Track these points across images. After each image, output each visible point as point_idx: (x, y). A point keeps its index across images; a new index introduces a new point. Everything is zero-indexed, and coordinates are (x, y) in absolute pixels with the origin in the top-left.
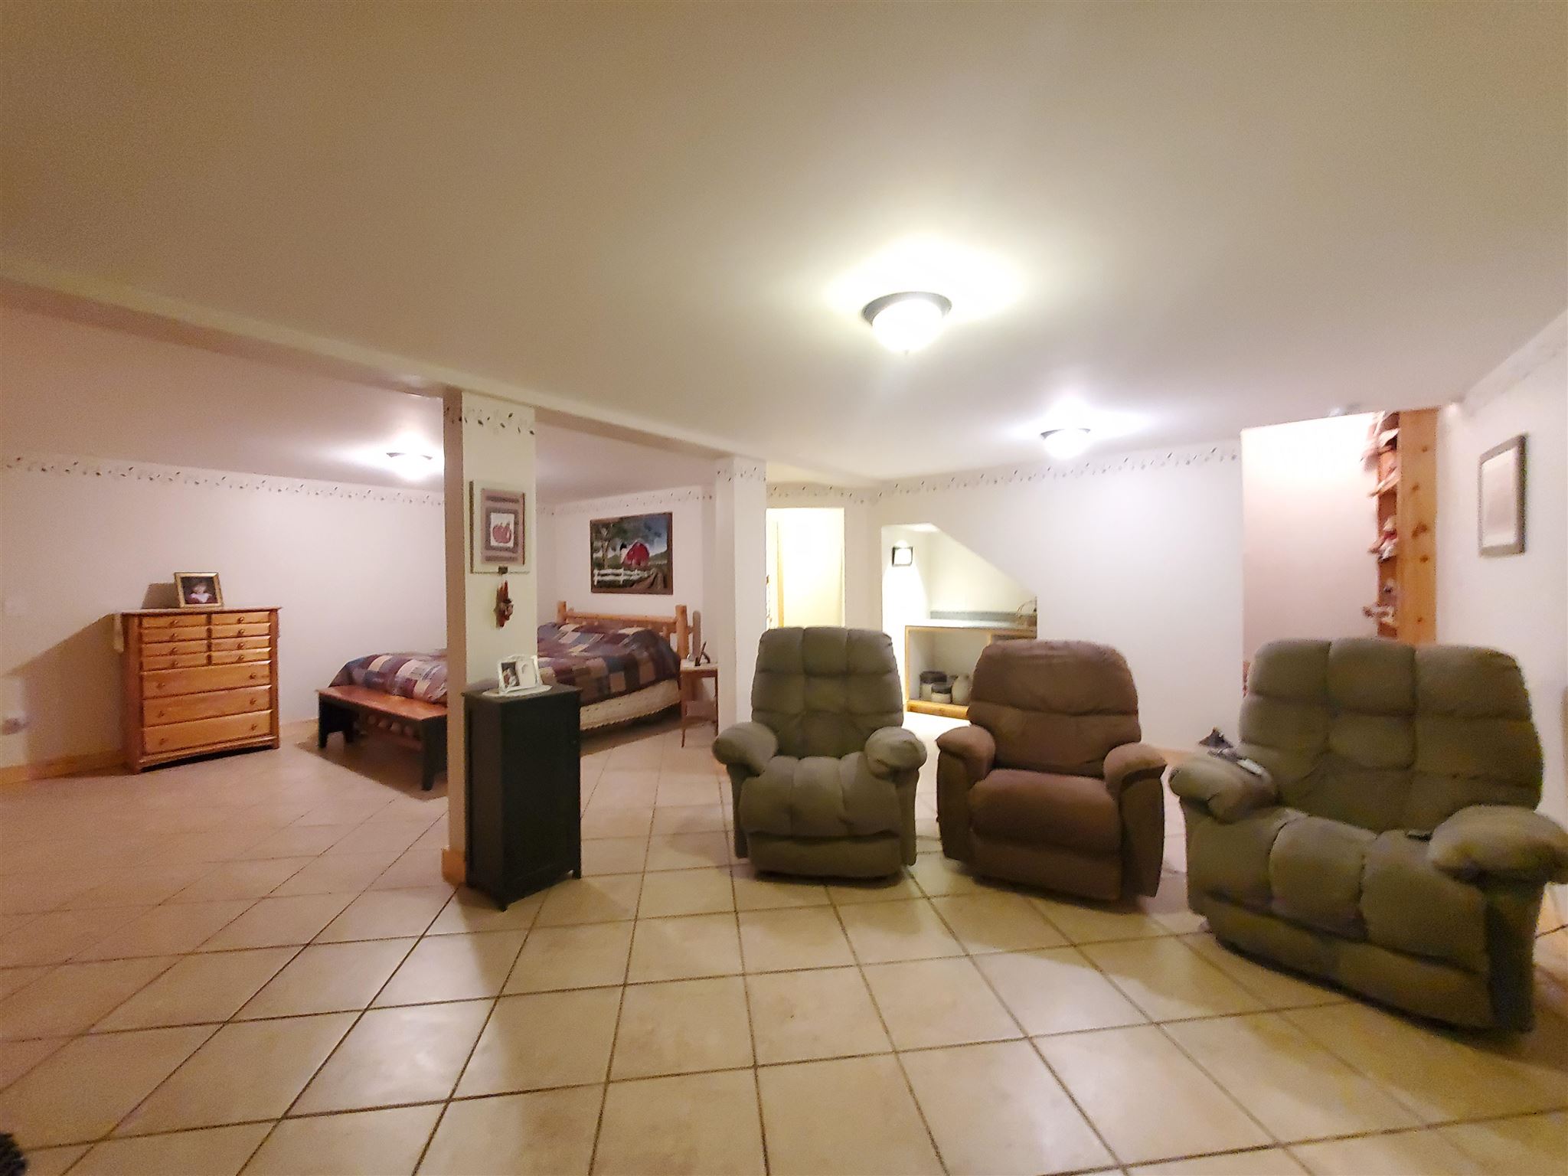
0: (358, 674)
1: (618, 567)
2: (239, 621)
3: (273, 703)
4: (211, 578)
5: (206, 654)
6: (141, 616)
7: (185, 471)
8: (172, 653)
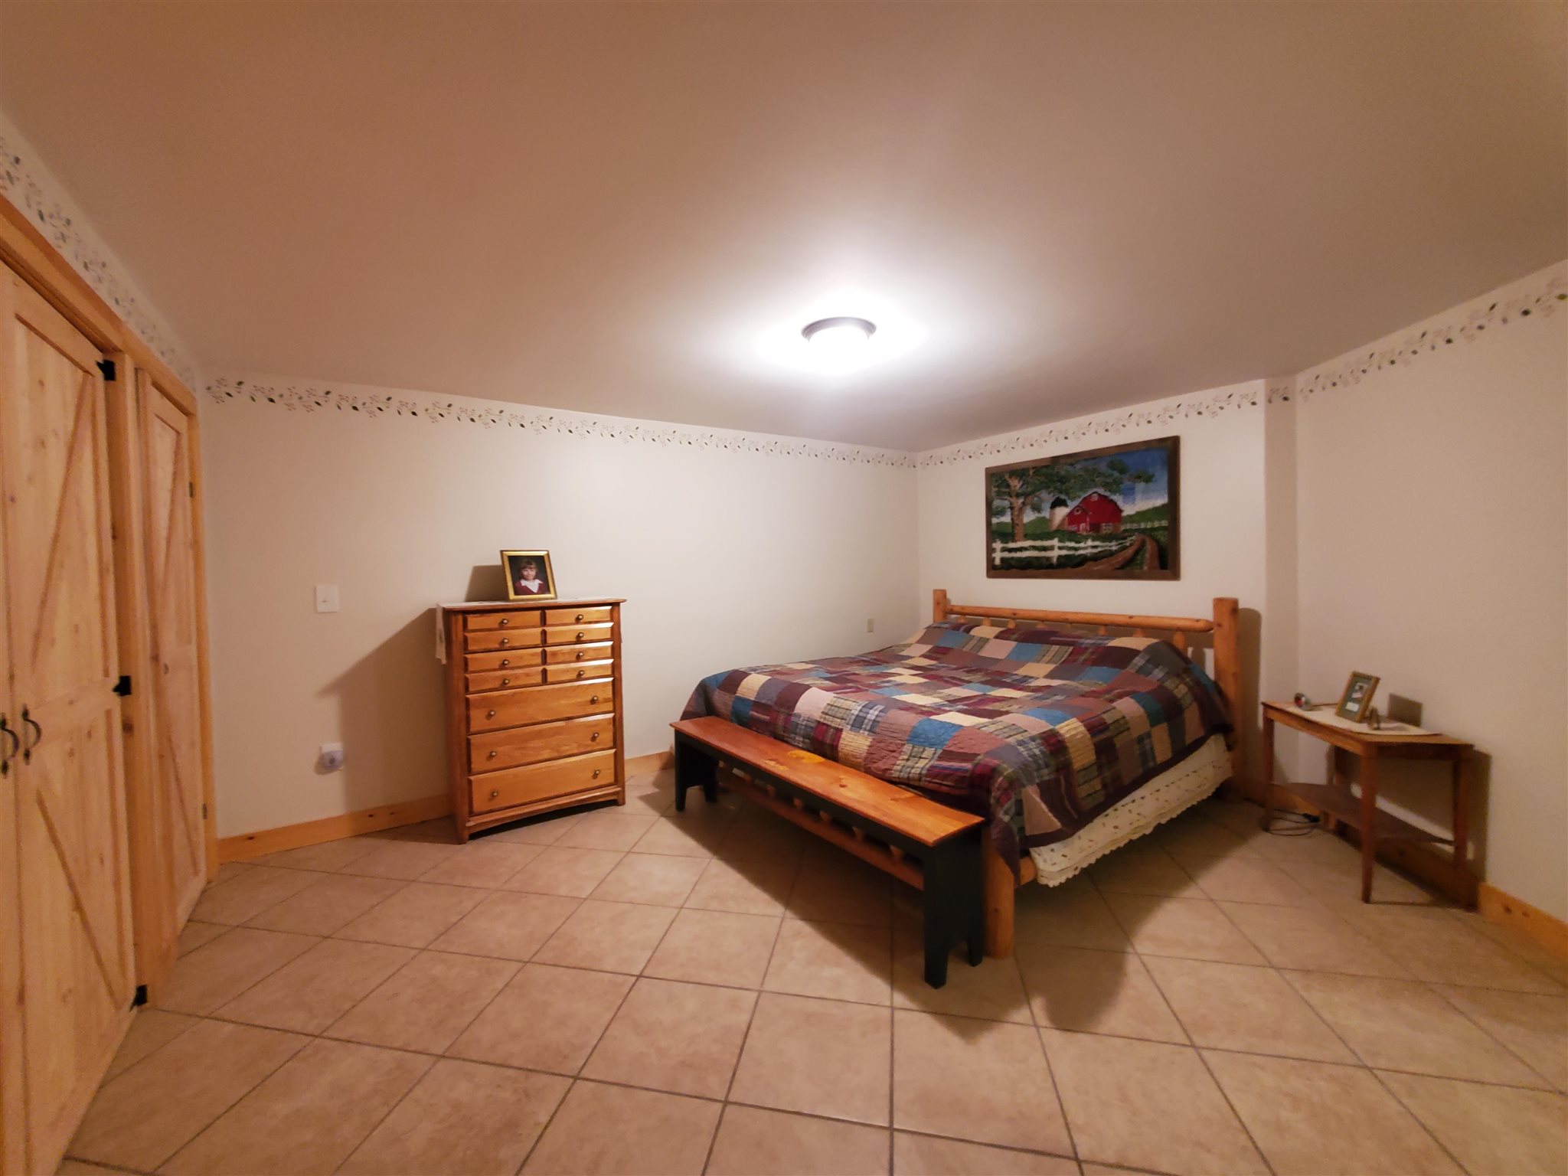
0: (719, 698)
1: (1050, 536)
2: (578, 620)
3: (617, 742)
4: (541, 558)
5: (541, 668)
6: (465, 612)
7: (510, 408)
8: (503, 666)
